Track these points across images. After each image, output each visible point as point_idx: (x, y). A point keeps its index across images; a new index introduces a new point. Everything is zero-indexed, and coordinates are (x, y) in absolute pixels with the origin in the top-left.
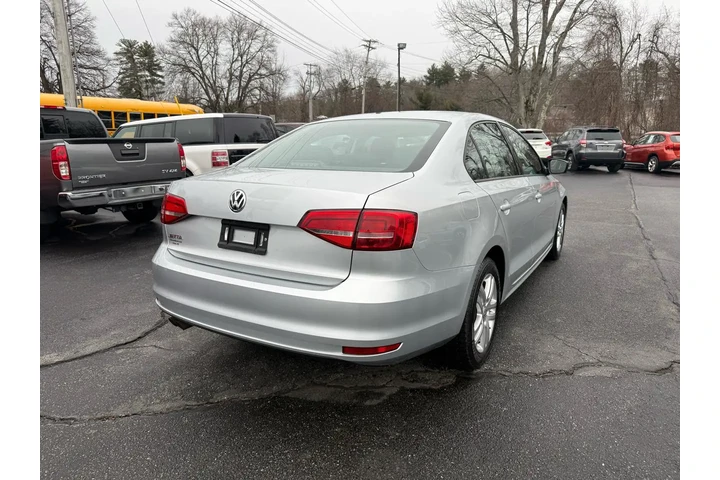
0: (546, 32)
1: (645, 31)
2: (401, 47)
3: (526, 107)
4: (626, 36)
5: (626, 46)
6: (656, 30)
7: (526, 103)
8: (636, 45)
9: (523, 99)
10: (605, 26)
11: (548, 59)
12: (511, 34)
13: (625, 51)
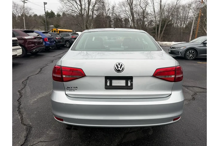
0: (89, 4)
1: (111, 7)
2: (45, 4)
3: (86, 27)
4: (107, 9)
5: (107, 11)
6: (113, 7)
7: (86, 26)
8: (109, 11)
9: (85, 25)
10: (101, 5)
11: (90, 13)
12: (79, 4)
13: (107, 12)
